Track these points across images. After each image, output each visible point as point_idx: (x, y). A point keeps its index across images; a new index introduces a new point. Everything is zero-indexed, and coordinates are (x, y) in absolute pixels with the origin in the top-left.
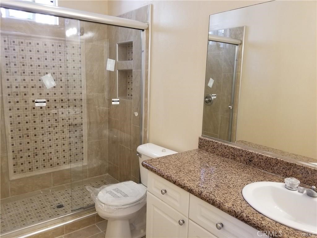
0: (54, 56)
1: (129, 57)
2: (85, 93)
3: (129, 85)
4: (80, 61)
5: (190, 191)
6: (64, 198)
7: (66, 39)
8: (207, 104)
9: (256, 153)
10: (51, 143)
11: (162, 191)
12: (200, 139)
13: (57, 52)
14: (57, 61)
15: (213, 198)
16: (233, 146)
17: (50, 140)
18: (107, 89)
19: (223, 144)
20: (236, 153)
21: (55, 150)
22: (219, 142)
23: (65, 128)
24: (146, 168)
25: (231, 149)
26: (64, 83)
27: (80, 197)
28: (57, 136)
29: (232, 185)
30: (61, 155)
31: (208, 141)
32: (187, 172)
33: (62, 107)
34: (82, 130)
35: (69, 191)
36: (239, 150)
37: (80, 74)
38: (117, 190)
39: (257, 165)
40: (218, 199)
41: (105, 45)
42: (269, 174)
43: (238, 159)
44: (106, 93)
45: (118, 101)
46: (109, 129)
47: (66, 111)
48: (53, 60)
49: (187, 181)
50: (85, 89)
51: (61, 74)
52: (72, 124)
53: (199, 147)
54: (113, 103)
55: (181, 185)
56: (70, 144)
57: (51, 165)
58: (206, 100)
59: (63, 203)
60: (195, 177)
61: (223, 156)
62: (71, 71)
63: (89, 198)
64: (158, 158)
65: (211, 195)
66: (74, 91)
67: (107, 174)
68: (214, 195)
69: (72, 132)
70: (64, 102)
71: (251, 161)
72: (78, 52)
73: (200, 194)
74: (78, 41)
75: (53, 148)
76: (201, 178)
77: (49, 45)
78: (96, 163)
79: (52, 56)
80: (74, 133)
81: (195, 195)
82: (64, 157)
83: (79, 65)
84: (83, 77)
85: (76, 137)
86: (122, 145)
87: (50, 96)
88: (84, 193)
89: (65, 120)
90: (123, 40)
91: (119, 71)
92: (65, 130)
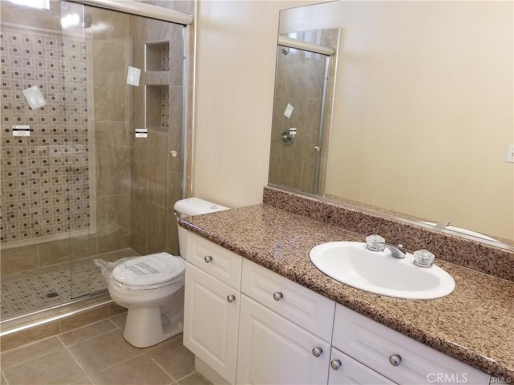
0: (42, 59)
1: (164, 66)
2: (93, 119)
3: (164, 109)
4: (85, 69)
5: (243, 254)
6: (59, 283)
7: (63, 33)
8: (286, 144)
9: (336, 206)
10: (36, 198)
11: (205, 258)
12: (265, 189)
13: (46, 52)
14: (46, 67)
15: (271, 259)
16: (307, 198)
17: (35, 193)
18: (128, 114)
19: (295, 195)
20: (311, 208)
21: (43, 209)
22: (290, 193)
23: (60, 174)
24: (184, 228)
25: (305, 202)
26: (58, 102)
27: (85, 281)
28: (46, 187)
29: (298, 246)
30: (53, 217)
31: (276, 192)
32: (242, 231)
33: (55, 141)
34: (87, 179)
35: (68, 273)
36: (315, 203)
37: (85, 90)
38: (143, 265)
39: (338, 223)
40: (277, 261)
41: (127, 45)
42: (351, 233)
43: (314, 215)
44: (127, 122)
45: (146, 133)
46: (131, 177)
47: (61, 148)
48: (40, 64)
49: (240, 242)
50: (93, 114)
51: (53, 88)
52: (71, 168)
53: (264, 201)
54: (137, 135)
55: (231, 247)
56: (68, 200)
57: (37, 233)
58: (284, 137)
59: (57, 291)
60: (251, 237)
61: (295, 212)
62: (69, 84)
63: (99, 282)
64: (203, 215)
65: (268, 257)
66: (75, 115)
67: (129, 248)
68: (272, 257)
69: (71, 181)
70: (58, 134)
71: (329, 217)
72: (81, 54)
73: (254, 257)
74: (81, 35)
75: (40, 206)
76: (260, 238)
77: (33, 40)
78: (110, 228)
79: (38, 59)
80: (74, 183)
81: (248, 259)
82: (58, 220)
83: (83, 75)
84: (90, 95)
85: (78, 189)
86: (153, 203)
87: (35, 123)
88: (91, 276)
89: (60, 161)
90: (154, 38)
91: (148, 86)
92: (60, 177)
